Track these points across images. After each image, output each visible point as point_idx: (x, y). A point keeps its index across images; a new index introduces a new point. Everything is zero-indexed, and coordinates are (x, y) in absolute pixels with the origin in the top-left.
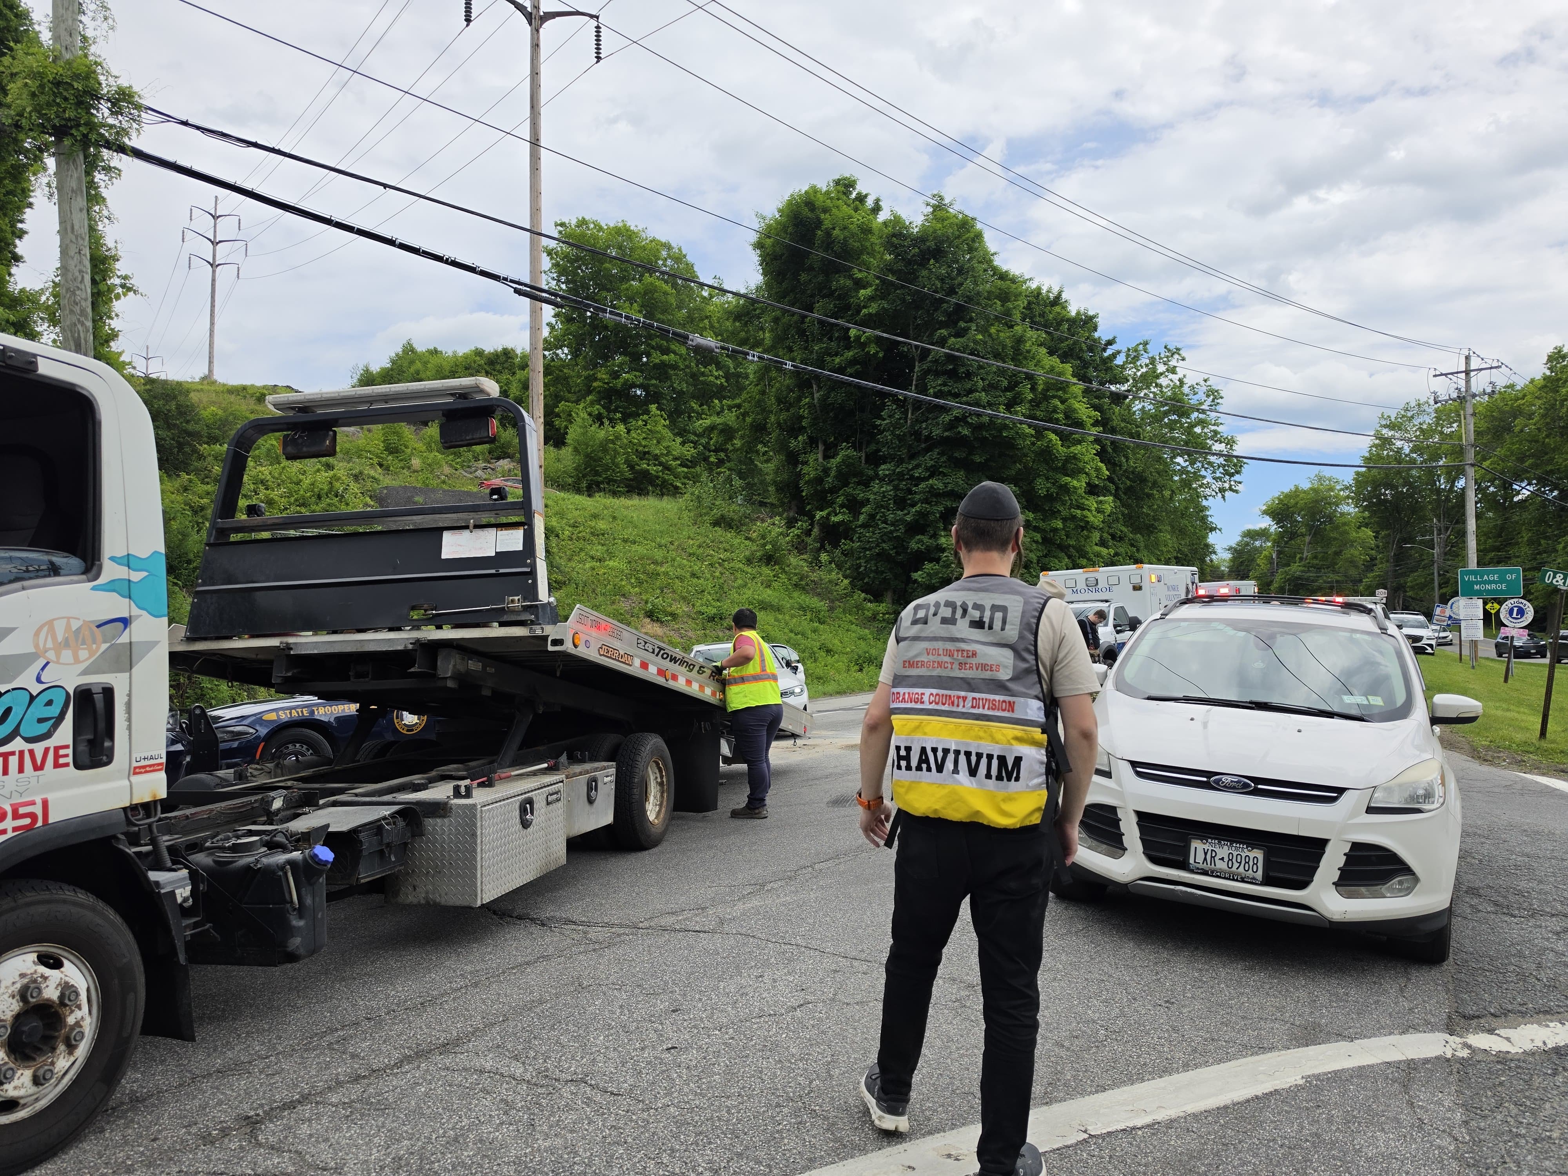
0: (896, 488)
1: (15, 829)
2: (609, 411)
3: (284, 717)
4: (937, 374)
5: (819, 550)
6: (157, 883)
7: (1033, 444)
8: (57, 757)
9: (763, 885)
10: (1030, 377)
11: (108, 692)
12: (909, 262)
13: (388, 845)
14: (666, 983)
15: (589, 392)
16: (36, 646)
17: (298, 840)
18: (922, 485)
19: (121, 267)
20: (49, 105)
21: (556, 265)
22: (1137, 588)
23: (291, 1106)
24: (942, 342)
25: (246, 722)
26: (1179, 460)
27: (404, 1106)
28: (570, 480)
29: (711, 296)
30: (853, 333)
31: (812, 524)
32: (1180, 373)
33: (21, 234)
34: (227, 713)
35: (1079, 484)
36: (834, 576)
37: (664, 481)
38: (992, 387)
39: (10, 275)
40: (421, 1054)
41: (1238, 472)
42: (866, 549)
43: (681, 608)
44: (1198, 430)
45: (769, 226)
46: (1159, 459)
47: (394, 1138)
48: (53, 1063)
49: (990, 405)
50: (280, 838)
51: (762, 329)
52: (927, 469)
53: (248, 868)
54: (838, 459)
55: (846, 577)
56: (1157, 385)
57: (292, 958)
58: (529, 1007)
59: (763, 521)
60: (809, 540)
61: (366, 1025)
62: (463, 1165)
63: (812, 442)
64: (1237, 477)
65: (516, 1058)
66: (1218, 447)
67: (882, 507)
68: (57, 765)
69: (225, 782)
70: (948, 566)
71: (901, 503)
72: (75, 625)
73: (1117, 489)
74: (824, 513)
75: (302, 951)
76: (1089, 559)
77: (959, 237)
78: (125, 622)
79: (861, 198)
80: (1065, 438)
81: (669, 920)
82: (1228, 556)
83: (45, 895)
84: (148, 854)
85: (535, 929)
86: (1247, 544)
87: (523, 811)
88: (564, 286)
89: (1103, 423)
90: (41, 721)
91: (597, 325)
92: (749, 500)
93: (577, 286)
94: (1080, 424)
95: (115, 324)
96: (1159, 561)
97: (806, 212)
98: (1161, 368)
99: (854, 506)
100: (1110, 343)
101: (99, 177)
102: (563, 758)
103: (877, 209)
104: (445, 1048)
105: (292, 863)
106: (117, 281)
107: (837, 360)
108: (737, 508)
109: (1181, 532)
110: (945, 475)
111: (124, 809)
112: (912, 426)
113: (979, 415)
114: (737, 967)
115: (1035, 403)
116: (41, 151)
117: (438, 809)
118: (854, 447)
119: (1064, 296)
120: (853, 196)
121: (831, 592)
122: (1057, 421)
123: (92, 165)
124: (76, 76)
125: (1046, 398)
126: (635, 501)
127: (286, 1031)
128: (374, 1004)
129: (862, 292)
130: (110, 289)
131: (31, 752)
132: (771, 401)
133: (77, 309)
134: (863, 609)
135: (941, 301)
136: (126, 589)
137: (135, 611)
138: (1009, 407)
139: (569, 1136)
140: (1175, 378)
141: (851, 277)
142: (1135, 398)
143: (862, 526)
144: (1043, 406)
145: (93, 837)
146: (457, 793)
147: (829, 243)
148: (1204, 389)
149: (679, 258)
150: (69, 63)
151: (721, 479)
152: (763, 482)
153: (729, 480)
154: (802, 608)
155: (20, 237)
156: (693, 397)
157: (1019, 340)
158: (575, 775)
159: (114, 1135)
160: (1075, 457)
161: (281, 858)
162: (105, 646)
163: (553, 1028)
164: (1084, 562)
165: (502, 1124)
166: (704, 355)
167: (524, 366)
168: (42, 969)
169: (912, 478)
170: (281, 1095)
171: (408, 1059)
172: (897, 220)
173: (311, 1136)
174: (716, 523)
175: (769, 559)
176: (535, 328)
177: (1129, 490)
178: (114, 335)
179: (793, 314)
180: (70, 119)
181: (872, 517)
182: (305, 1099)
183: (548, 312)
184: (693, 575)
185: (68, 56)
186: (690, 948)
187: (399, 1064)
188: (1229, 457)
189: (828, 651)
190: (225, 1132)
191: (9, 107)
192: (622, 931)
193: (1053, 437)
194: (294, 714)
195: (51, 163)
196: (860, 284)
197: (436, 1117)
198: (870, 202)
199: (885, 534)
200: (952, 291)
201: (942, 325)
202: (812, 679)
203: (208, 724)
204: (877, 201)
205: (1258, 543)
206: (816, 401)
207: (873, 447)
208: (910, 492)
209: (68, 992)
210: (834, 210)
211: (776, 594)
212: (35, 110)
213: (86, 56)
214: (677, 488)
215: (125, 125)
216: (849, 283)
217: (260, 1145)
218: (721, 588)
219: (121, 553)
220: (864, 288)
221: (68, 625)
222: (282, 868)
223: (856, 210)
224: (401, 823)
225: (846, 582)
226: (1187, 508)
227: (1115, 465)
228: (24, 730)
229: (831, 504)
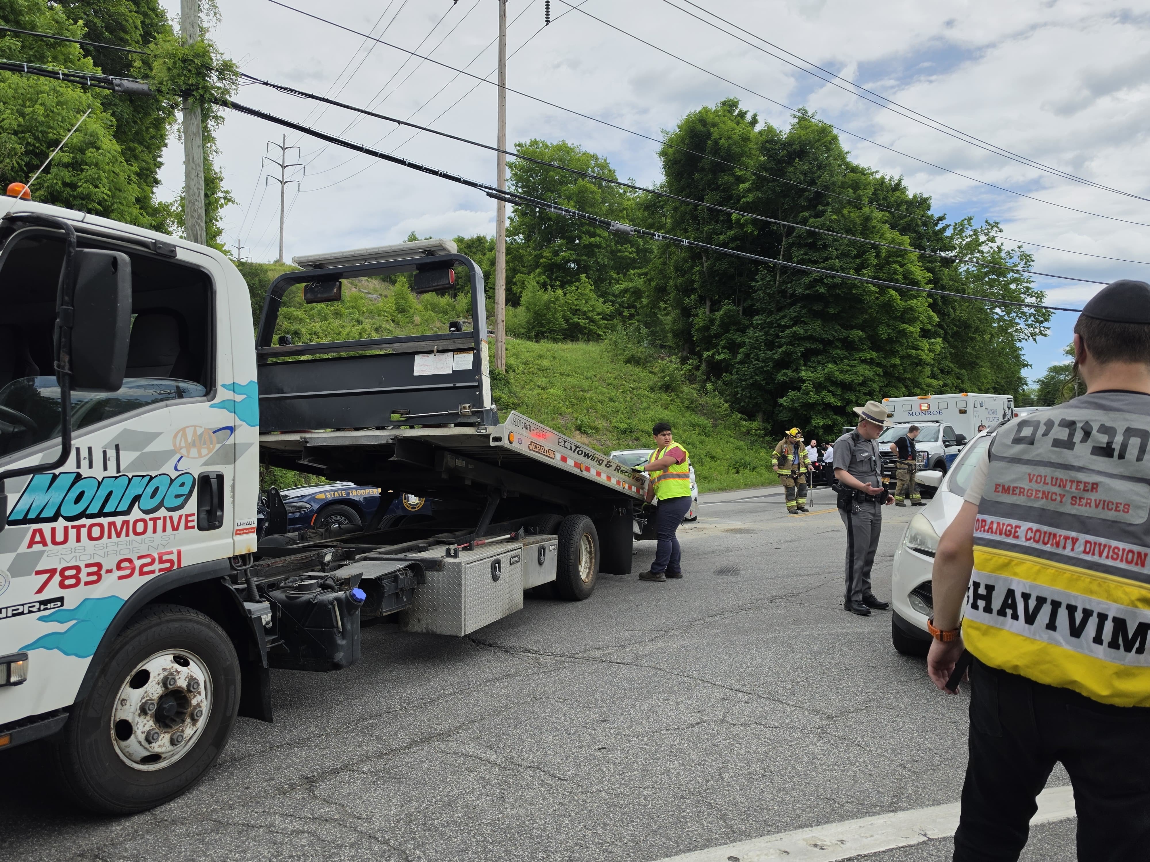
0: (766, 334)
1: (160, 570)
2: (551, 280)
3: (330, 497)
4: (800, 246)
5: (705, 381)
6: (249, 611)
7: (877, 299)
8: (187, 521)
9: (666, 632)
10: (875, 247)
11: (220, 478)
12: (779, 162)
13: (402, 589)
14: (597, 700)
15: (537, 266)
16: (175, 445)
17: (342, 584)
18: (787, 332)
19: (224, 185)
20: (179, 75)
21: (515, 175)
22: (963, 412)
23: (336, 771)
24: (804, 222)
25: (305, 500)
26: (997, 310)
27: (413, 777)
28: (523, 331)
29: (625, 192)
30: (734, 217)
31: (700, 361)
32: (998, 241)
33: (159, 165)
34: (292, 493)
35: (914, 329)
36: (717, 400)
37: (590, 331)
38: (844, 255)
39: (153, 193)
40: (424, 740)
41: (1047, 320)
42: (742, 380)
43: (601, 424)
44: (1013, 286)
45: (671, 139)
46: (981, 310)
47: (406, 800)
48: (183, 731)
49: (842, 269)
50: (330, 582)
51: (664, 216)
52: (791, 319)
53: (309, 602)
54: (722, 312)
55: (726, 401)
56: (979, 252)
57: (337, 667)
58: (498, 711)
59: (663, 359)
60: (698, 373)
61: (386, 716)
62: (455, 823)
63: (702, 300)
64: (1046, 324)
65: (490, 747)
66: (1029, 300)
67: (755, 348)
68: (187, 527)
69: (294, 542)
70: (807, 394)
71: (771, 345)
72: (199, 431)
73: (946, 333)
74: (710, 353)
75: (344, 662)
76: (922, 389)
77: (818, 141)
78: (231, 429)
79: (742, 115)
80: (903, 294)
81: (597, 654)
82: (1037, 387)
83: (178, 616)
84: (243, 590)
85: (502, 655)
86: (1053, 377)
87: (494, 569)
88: (520, 190)
89: (935, 282)
90: (177, 496)
91: (544, 218)
92: (652, 344)
93: (529, 188)
94: (916, 283)
95: (219, 224)
96: (980, 391)
97: (699, 127)
98: (982, 238)
99: (733, 347)
100: (941, 219)
101: (211, 123)
102: (521, 531)
103: (754, 122)
104: (441, 736)
105: (338, 600)
106: (221, 195)
107: (722, 237)
108: (643, 349)
109: (998, 368)
110: (805, 323)
111: (229, 559)
112: (780, 285)
113: (833, 277)
114: (649, 692)
115: (879, 268)
116: (173, 108)
117: (435, 565)
118: (734, 303)
119: (903, 183)
120: (736, 113)
121: (714, 413)
122: (897, 281)
123: (206, 116)
124: (197, 55)
125: (888, 263)
126: (569, 345)
127: (332, 718)
128: (391, 701)
129: (742, 186)
130: (217, 201)
131: (171, 518)
132: (670, 270)
133: (196, 215)
134: (740, 426)
135: (804, 190)
136: (232, 407)
137: (238, 422)
138: (858, 270)
139: (529, 807)
140: (994, 246)
141: (733, 175)
142: (961, 262)
143: (738, 363)
144: (885, 270)
145: (209, 577)
146: (448, 554)
147: (716, 149)
148: (1019, 254)
149: (604, 166)
150: (192, 46)
151: (632, 328)
152: (663, 330)
153: (638, 329)
154: (693, 425)
155: (159, 168)
156: (612, 268)
157: (867, 219)
158: (529, 544)
159: (220, 782)
160: (911, 309)
161: (331, 596)
162: (218, 446)
163: (516, 727)
164: (918, 391)
165: (481, 795)
166: (621, 236)
167: (492, 249)
168: (177, 666)
169: (779, 325)
170: (330, 764)
171: (414, 743)
172: (770, 130)
173: (349, 793)
174: (628, 361)
175: (667, 388)
176: (500, 221)
177: (955, 335)
178: (219, 232)
179: (689, 203)
180: (192, 85)
181: (747, 355)
182: (345, 767)
183: (509, 208)
184: (611, 399)
185: (191, 41)
186: (614, 675)
187: (409, 746)
188: (1039, 308)
189: (713, 458)
190: (293, 787)
191: (154, 78)
192: (563, 659)
193: (893, 293)
194: (336, 495)
195: (179, 115)
196: (740, 180)
197: (435, 786)
198: (749, 117)
199: (758, 369)
200: (813, 183)
201: (805, 209)
202: (700, 478)
203: (280, 501)
204: (754, 117)
205: (1062, 377)
206: (705, 269)
207: (749, 302)
208: (777, 336)
209: (192, 681)
210: (721, 125)
211: (672, 414)
212: (170, 79)
213: (203, 41)
214: (599, 335)
215: (227, 87)
216: (731, 179)
217: (316, 797)
218: (631, 409)
219: (228, 382)
220: (743, 182)
221: (195, 432)
222: (332, 603)
223: (738, 123)
224: (410, 574)
225: (726, 405)
226: (1003, 348)
227: (944, 314)
228: (168, 503)
229: (715, 346)
